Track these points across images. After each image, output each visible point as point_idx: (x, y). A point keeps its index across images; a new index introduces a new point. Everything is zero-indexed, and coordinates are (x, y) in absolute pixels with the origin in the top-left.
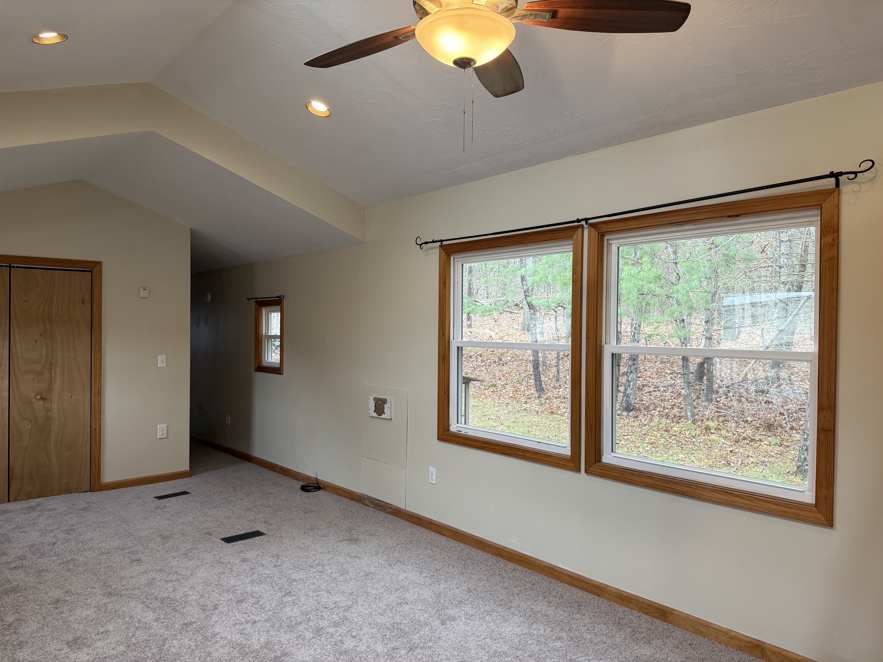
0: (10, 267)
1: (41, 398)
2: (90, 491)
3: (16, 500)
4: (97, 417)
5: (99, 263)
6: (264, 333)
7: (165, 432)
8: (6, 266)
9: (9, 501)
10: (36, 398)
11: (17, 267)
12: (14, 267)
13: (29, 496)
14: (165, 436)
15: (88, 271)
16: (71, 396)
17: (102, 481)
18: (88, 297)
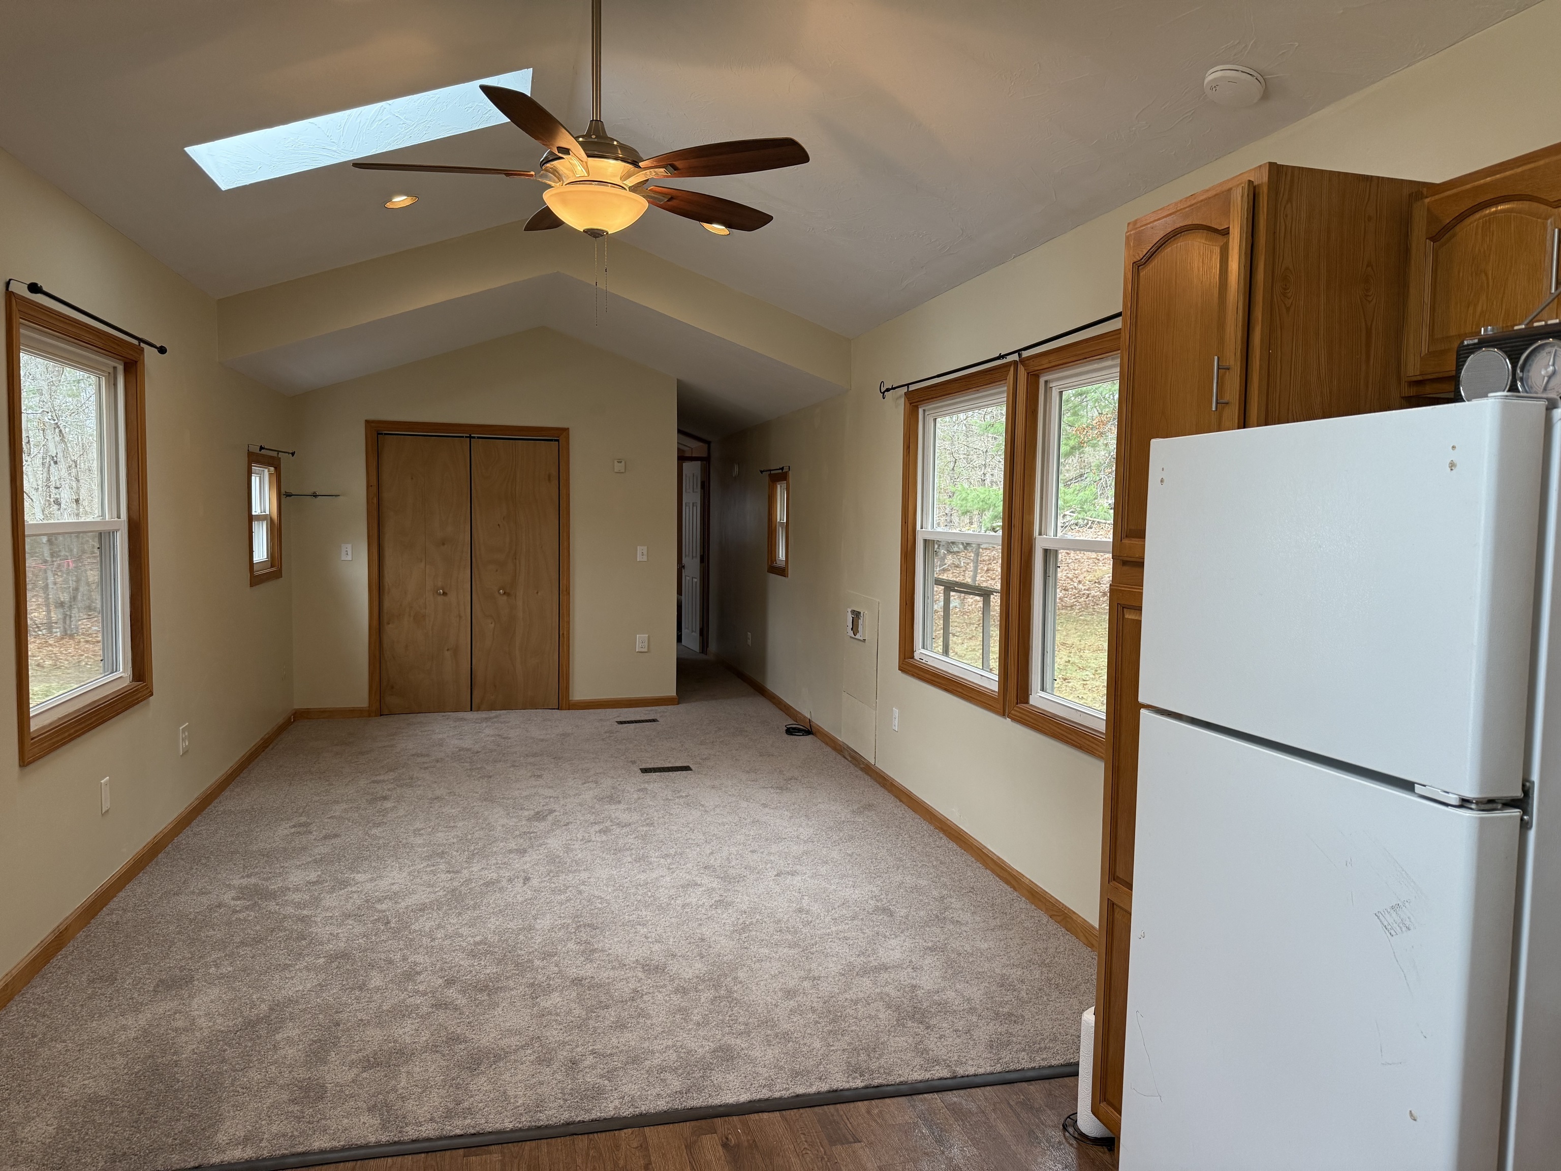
0: (470, 437)
1: (505, 593)
2: (558, 709)
3: (478, 709)
4: (565, 619)
5: (566, 430)
6: (778, 520)
7: (646, 644)
8: (466, 437)
9: (471, 710)
10: (499, 593)
11: (478, 438)
12: (474, 437)
13: (492, 708)
14: (646, 650)
15: (556, 440)
16: (537, 593)
17: (570, 699)
18: (554, 473)
